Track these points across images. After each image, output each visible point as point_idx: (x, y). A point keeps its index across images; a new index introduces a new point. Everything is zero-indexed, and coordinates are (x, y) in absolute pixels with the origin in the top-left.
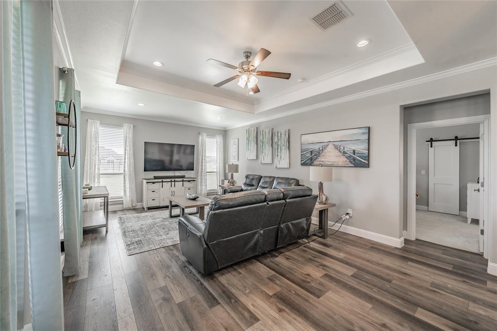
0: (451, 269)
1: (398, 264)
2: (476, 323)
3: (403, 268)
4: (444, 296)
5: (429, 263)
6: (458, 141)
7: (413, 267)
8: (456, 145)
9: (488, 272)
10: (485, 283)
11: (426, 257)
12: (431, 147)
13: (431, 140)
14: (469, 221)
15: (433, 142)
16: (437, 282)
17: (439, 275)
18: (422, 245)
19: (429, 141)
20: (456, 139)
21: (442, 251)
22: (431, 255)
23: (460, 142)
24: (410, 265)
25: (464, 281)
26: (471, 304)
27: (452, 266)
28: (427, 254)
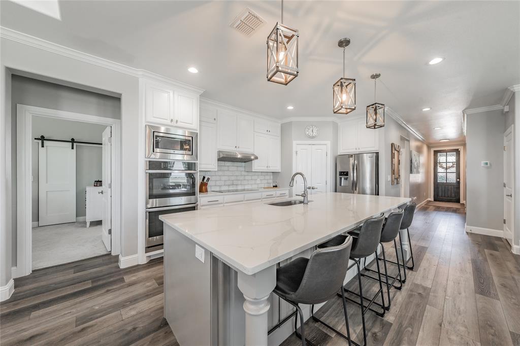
0: (91, 286)
1: (12, 331)
2: (134, 329)
3: (24, 330)
4: (96, 326)
5: (63, 294)
6: (75, 144)
7: (42, 316)
8: (73, 148)
9: (121, 268)
10: (122, 280)
11: (56, 289)
12: (43, 146)
13: (43, 139)
14: (88, 224)
15: (45, 142)
16: (80, 314)
17: (81, 302)
18: (46, 274)
19: (40, 139)
20: (73, 141)
21: (73, 270)
22: (61, 282)
23: (76, 145)
24: (36, 318)
25: (108, 291)
26: (123, 311)
27: (90, 281)
28: (55, 284)
